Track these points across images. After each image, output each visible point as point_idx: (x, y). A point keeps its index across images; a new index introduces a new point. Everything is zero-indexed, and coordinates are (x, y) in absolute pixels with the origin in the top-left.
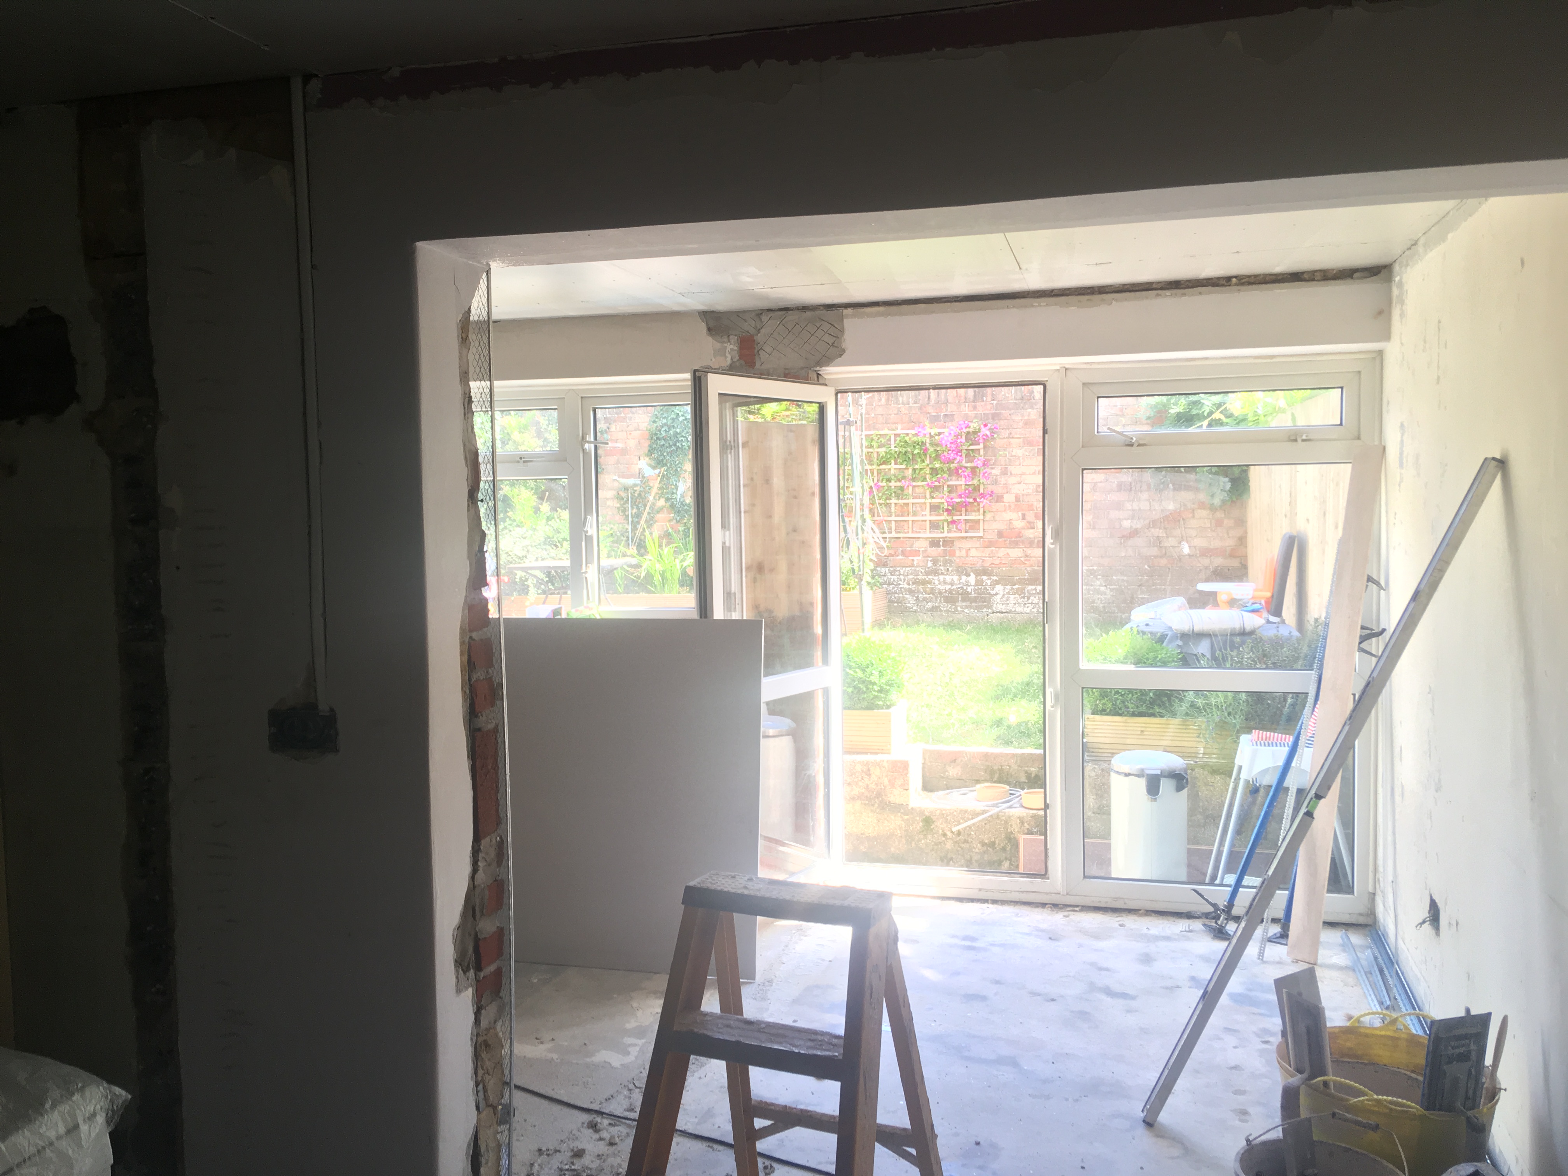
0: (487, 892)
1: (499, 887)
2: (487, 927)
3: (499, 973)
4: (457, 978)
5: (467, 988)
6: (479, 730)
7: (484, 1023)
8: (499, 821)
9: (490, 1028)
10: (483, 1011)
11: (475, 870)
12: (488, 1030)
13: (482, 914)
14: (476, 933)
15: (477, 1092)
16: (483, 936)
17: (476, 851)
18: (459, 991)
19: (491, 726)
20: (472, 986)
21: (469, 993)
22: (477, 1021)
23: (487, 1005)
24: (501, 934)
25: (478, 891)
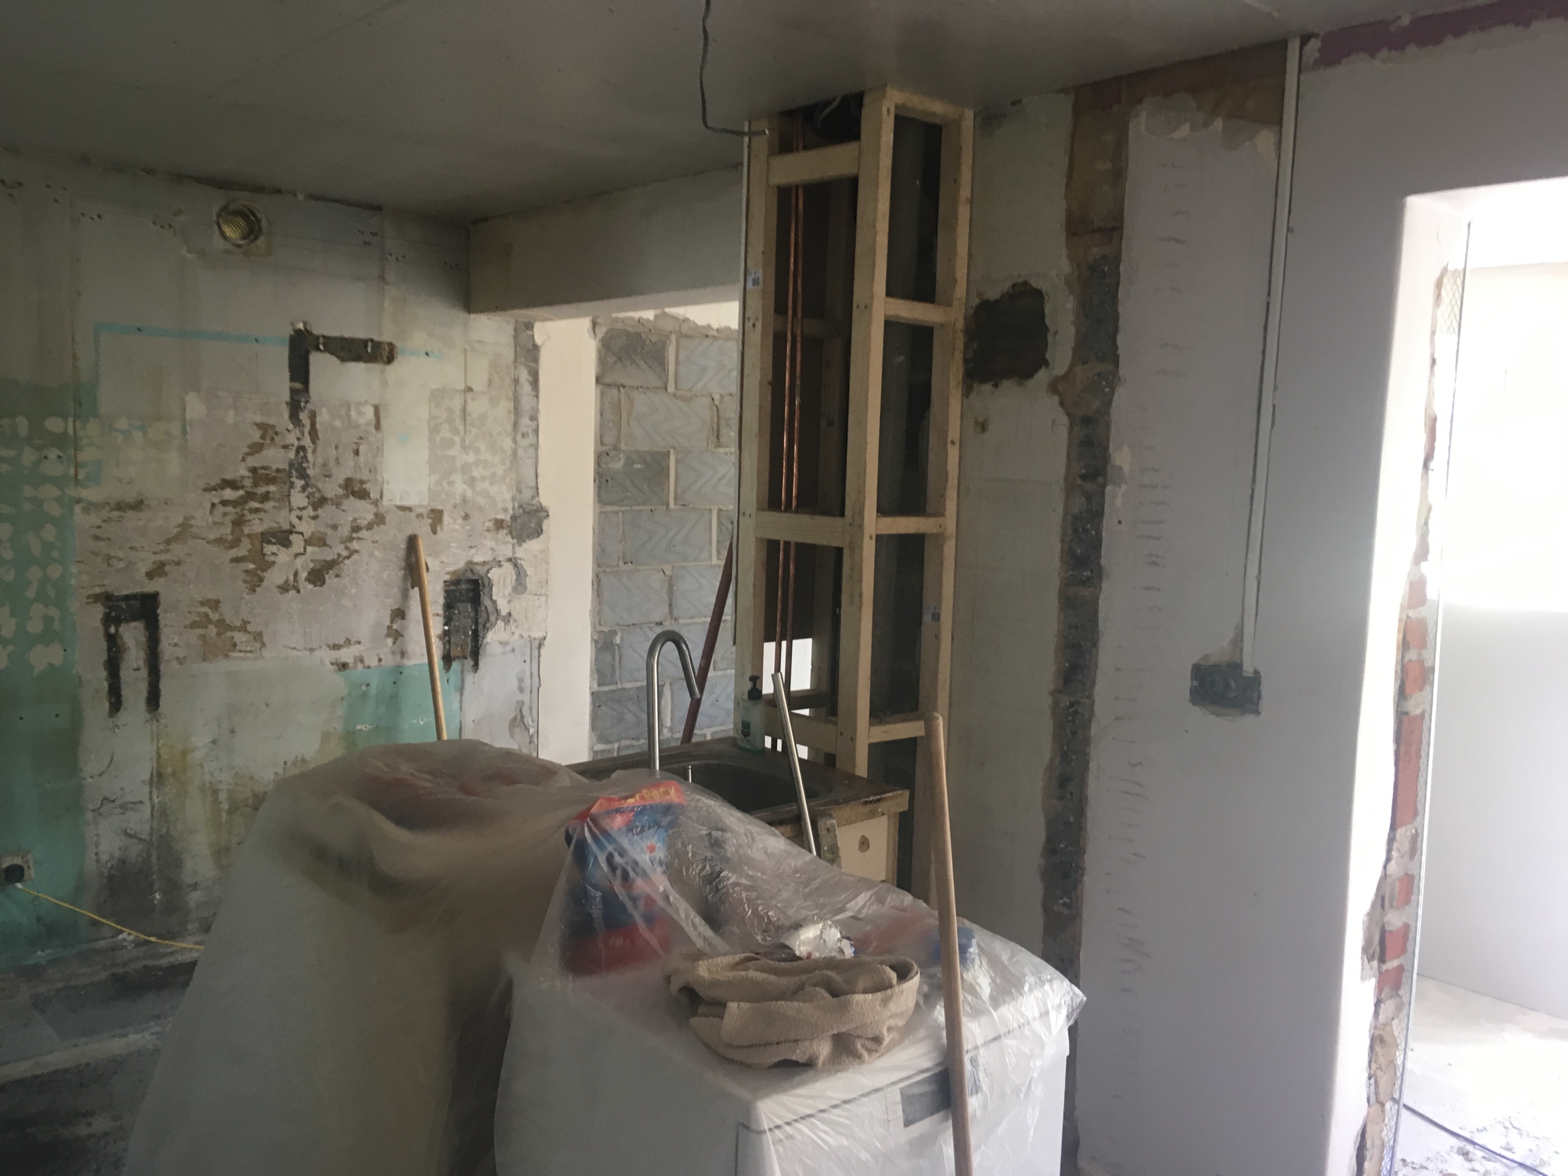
0: (1397, 884)
1: (1409, 882)
2: (1394, 920)
3: (1400, 969)
4: (1362, 965)
5: (1370, 978)
6: (1406, 713)
7: (1382, 1018)
8: (1415, 813)
9: (1387, 1024)
10: (1382, 1005)
11: (1388, 860)
12: (1385, 1025)
13: (1391, 906)
14: (1383, 927)
15: (1370, 1085)
16: (1390, 929)
17: (1391, 840)
18: (1363, 978)
19: (1418, 712)
20: (1375, 977)
21: (1372, 983)
22: (1376, 1014)
23: (1387, 1000)
24: (1406, 931)
25: (1389, 880)
